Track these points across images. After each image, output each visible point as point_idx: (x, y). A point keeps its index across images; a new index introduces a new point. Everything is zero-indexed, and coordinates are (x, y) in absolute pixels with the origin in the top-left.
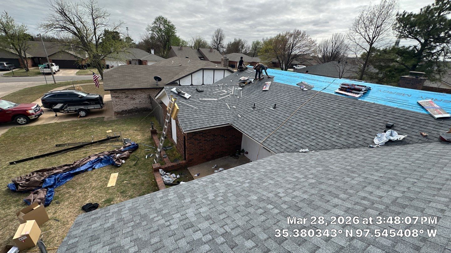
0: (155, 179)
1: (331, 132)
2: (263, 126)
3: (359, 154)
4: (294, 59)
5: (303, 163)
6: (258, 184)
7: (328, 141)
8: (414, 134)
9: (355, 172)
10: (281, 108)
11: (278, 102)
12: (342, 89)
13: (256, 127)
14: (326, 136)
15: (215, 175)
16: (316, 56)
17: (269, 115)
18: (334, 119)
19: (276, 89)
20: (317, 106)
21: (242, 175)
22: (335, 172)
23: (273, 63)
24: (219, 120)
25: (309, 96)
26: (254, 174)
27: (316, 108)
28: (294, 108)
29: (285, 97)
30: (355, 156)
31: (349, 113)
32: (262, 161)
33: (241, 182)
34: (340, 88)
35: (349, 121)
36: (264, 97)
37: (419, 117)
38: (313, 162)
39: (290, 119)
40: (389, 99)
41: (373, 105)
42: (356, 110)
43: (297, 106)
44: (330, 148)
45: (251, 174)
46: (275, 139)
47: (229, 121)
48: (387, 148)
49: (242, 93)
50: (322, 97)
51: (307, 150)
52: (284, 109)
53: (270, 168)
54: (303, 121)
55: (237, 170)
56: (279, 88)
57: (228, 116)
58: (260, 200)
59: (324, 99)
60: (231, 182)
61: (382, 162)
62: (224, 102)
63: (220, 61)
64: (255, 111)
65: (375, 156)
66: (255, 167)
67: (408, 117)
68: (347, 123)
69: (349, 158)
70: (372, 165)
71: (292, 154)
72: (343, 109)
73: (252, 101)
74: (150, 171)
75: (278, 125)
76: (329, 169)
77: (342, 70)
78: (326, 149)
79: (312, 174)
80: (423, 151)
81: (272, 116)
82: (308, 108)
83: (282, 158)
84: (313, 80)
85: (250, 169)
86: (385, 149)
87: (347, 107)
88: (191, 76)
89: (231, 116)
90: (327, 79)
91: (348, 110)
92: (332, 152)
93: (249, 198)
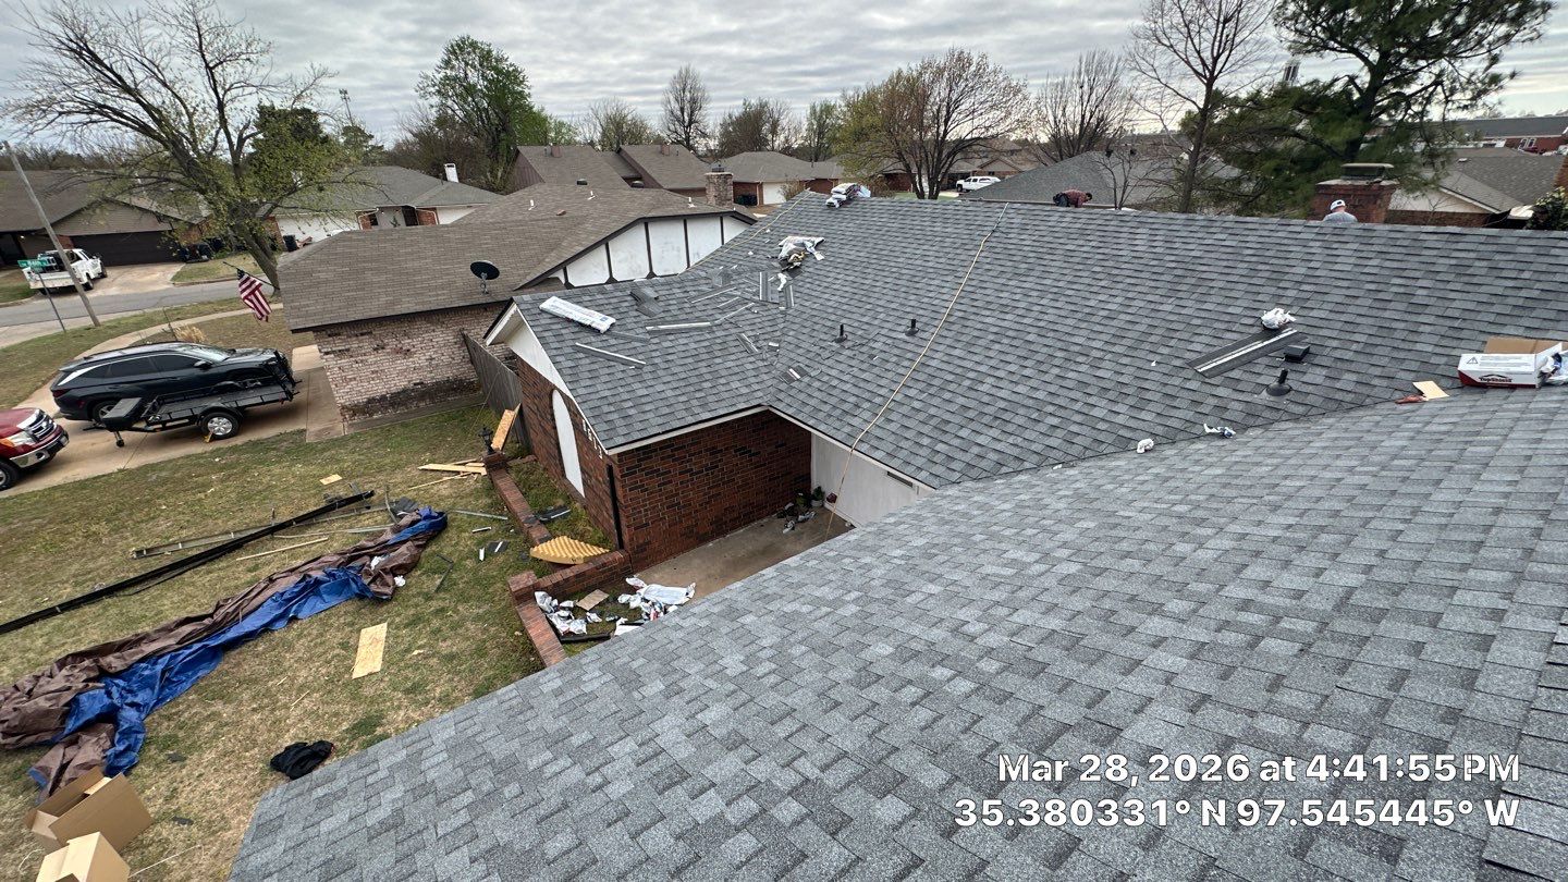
0: (523, 630)
1: (1112, 395)
3: (1210, 460)
4: (959, 156)
5: (1028, 511)
6: (890, 603)
7: (1102, 426)
8: (1378, 371)
9: (1204, 520)
10: (933, 330)
11: (921, 312)
13: (857, 406)
14: (1096, 412)
15: (736, 590)
16: (1030, 137)
17: (894, 359)
18: (1116, 349)
20: (1054, 311)
21: (832, 577)
22: (1139, 528)
23: (889, 176)
24: (726, 395)
26: (868, 567)
27: (1052, 318)
28: (979, 326)
29: (944, 291)
30: (1197, 468)
31: (1163, 324)
33: (829, 604)
35: (1165, 351)
36: (871, 300)
38: (1062, 505)
39: (971, 366)
42: (1184, 311)
44: (1112, 449)
45: (862, 571)
46: (926, 441)
47: (760, 394)
49: (795, 291)
52: (945, 333)
53: (920, 542)
54: (1013, 368)
55: (810, 562)
57: (753, 380)
58: (905, 655)
59: (1075, 287)
60: (795, 606)
61: (1286, 477)
62: (733, 331)
63: (703, 185)
64: (847, 352)
65: (1260, 459)
66: (869, 543)
69: (1179, 475)
70: (1257, 492)
71: (991, 484)
72: (1141, 312)
73: (833, 317)
74: (503, 603)
75: (932, 391)
76: (1117, 521)
77: (1121, 182)
78: (1100, 456)
79: (1064, 545)
80: (1411, 426)
81: (906, 363)
82: (1025, 321)
83: (957, 501)
85: (853, 553)
87: (1152, 306)
88: (603, 247)
89: (765, 377)
91: (1159, 315)
92: (1119, 462)
93: (866, 655)
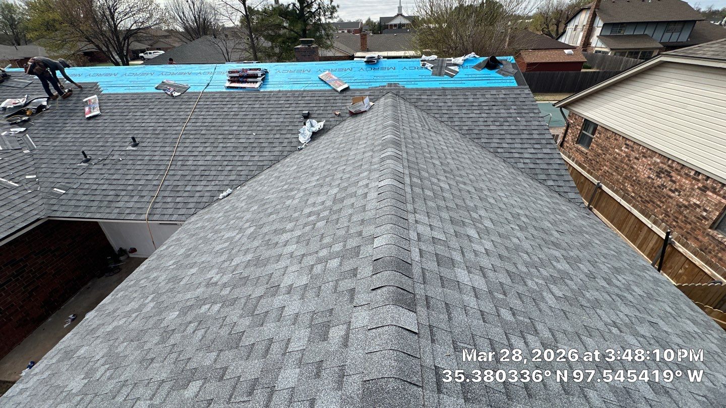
1: (249, 149)
2: (130, 188)
3: (292, 164)
5: (230, 213)
7: (250, 164)
8: (330, 116)
10: (149, 140)
11: (136, 132)
12: (232, 80)
14: (245, 158)
17: (131, 162)
18: (243, 128)
19: (118, 107)
20: (210, 117)
25: (188, 104)
27: (210, 121)
28: (174, 132)
29: (146, 117)
30: (288, 169)
31: (258, 113)
32: (165, 247)
33: (136, 310)
34: (229, 78)
35: (263, 124)
36: (99, 132)
37: (326, 95)
38: (243, 204)
39: (177, 153)
40: (292, 80)
41: (280, 93)
42: (264, 106)
43: (177, 128)
44: (257, 172)
45: (153, 282)
46: (169, 200)
47: (35, 212)
48: (315, 144)
49: (33, 138)
50: (211, 100)
51: (229, 191)
52: (156, 140)
53: (182, 251)
54: (200, 149)
55: (119, 295)
56: (122, 104)
59: (214, 103)
60: (115, 324)
64: (96, 167)
66: (154, 266)
67: (318, 98)
68: (261, 128)
69: (283, 174)
71: (211, 207)
72: (247, 110)
73: (75, 148)
75: (162, 173)
76: (265, 202)
78: (254, 176)
80: (343, 132)
81: (139, 162)
82: (198, 124)
83: (197, 222)
84: (180, 74)
86: (313, 145)
90: (203, 68)
92: (262, 176)
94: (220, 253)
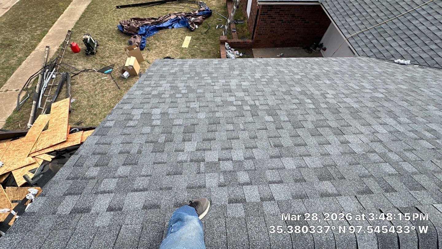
2: (364, 14)
13: (354, 14)
32: (335, 59)
33: (294, 73)
38: (401, 78)
39: (419, 9)
53: (337, 69)
55: (298, 61)
78: (440, 68)
94: (348, 88)
